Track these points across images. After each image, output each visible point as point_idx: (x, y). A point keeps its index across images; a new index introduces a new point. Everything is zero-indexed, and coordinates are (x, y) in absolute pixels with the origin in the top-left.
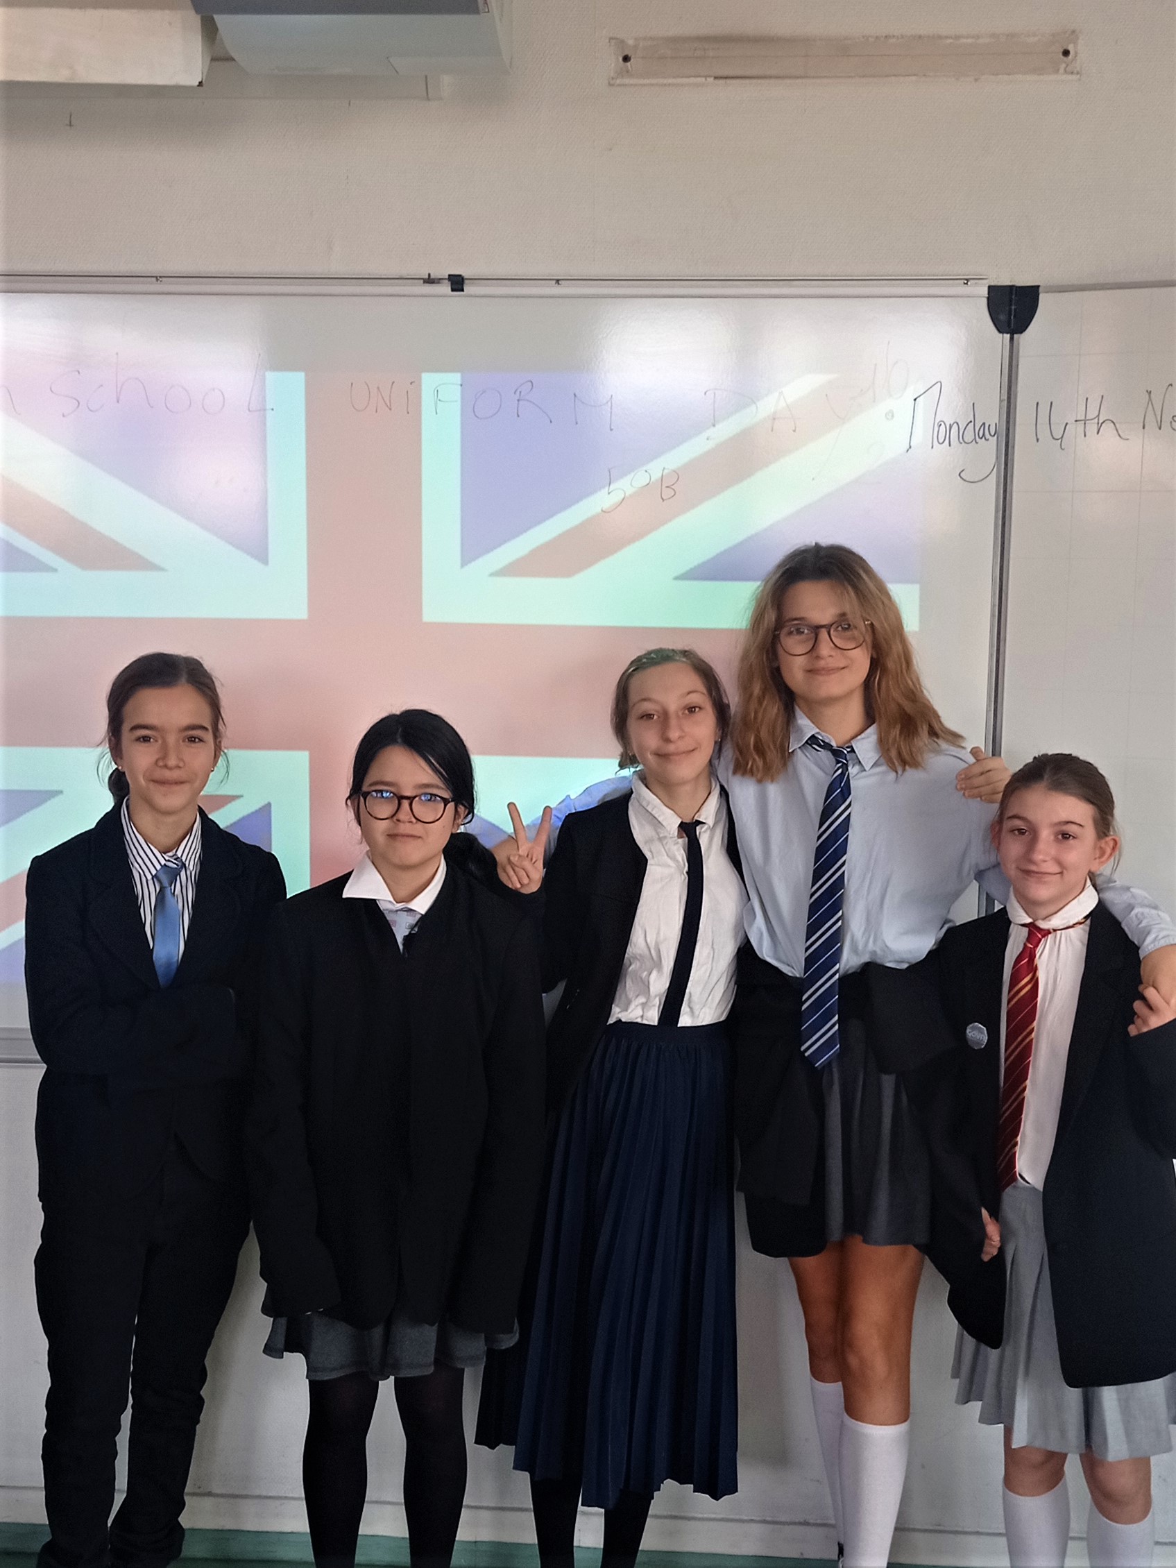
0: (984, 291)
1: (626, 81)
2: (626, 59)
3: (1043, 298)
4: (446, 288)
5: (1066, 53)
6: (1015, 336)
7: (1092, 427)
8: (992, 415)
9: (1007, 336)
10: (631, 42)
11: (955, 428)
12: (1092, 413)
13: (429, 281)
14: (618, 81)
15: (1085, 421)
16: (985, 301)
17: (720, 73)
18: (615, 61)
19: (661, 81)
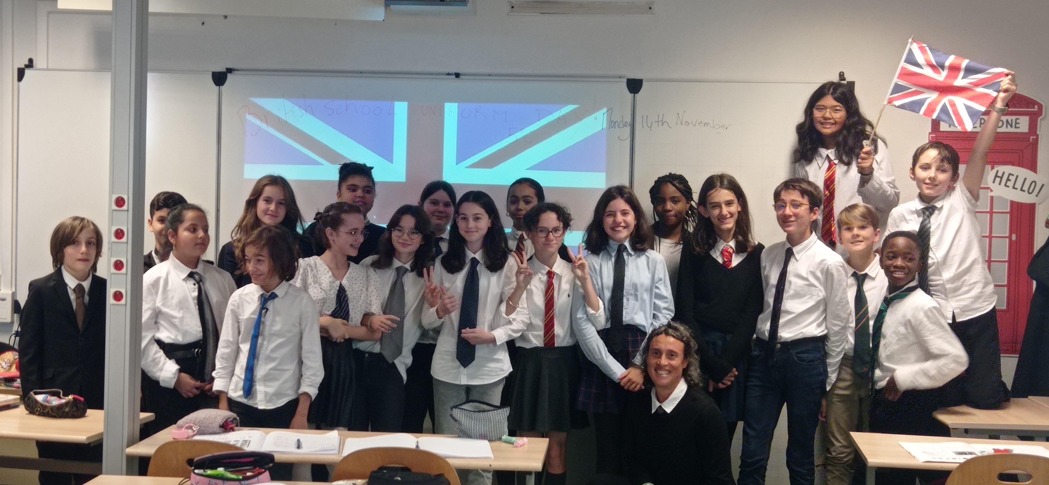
0: (626, 80)
1: (512, 14)
2: (513, 7)
3: (644, 83)
4: (454, 77)
5: (650, 8)
6: (636, 95)
7: (660, 123)
8: (628, 119)
9: (633, 94)
10: (514, 2)
11: (617, 123)
12: (660, 119)
13: (448, 74)
14: (510, 14)
15: (658, 122)
16: (626, 84)
17: (542, 12)
18: (508, 8)
19: (524, 14)
